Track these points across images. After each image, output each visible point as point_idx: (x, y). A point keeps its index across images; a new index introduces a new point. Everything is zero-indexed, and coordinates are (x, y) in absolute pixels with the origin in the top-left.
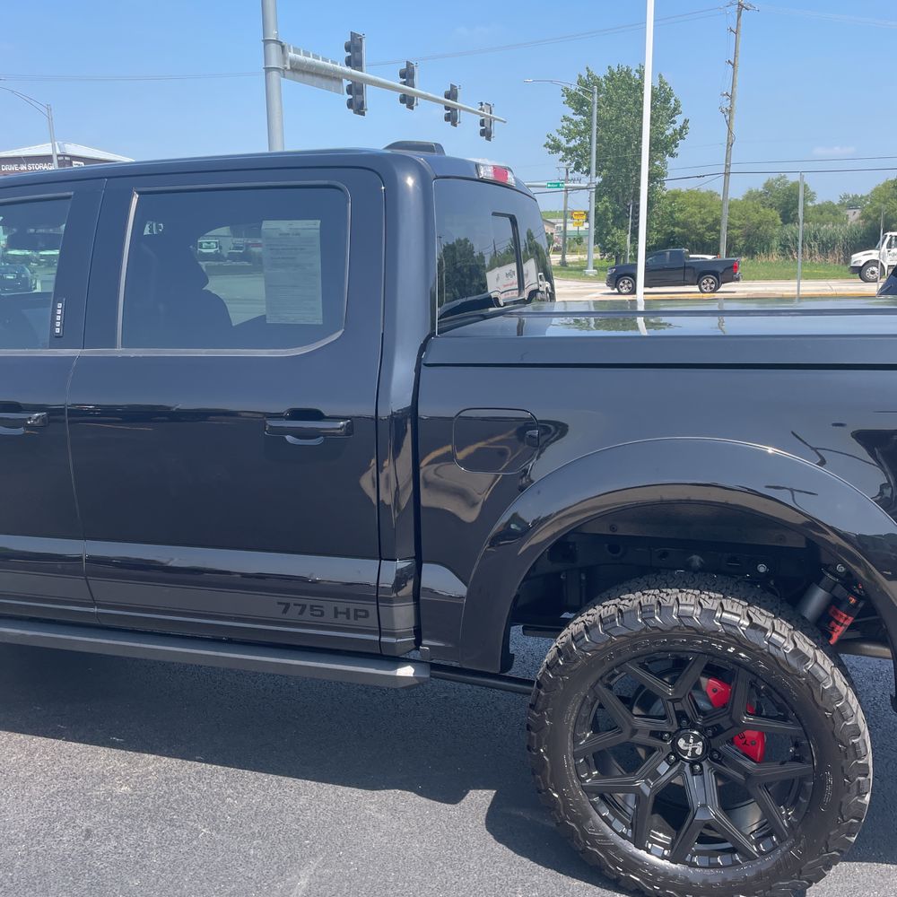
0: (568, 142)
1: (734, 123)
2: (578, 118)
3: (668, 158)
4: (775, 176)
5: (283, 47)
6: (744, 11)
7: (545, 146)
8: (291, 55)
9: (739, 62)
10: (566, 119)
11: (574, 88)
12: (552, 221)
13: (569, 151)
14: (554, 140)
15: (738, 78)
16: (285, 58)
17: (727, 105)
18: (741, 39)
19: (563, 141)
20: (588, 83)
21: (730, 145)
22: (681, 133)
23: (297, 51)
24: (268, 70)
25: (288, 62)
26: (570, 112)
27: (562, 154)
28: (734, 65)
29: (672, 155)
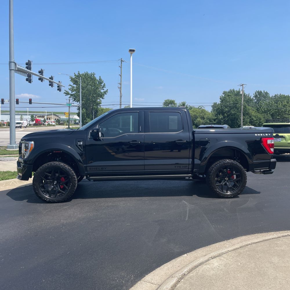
0: (72, 92)
1: (122, 91)
2: (75, 86)
3: (101, 99)
4: (127, 106)
5: (15, 64)
6: (122, 62)
7: (64, 93)
8: (17, 66)
9: (122, 75)
10: (70, 85)
11: (74, 77)
12: (58, 115)
13: (72, 95)
14: (67, 91)
15: (122, 79)
16: (16, 67)
17: (120, 86)
18: (122, 69)
19: (70, 92)
20: (78, 76)
21: (121, 97)
22: (105, 93)
23: (19, 66)
24: (10, 70)
25: (17, 68)
26: (72, 84)
27: (69, 96)
28: (121, 76)
29: (103, 98)
